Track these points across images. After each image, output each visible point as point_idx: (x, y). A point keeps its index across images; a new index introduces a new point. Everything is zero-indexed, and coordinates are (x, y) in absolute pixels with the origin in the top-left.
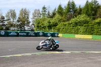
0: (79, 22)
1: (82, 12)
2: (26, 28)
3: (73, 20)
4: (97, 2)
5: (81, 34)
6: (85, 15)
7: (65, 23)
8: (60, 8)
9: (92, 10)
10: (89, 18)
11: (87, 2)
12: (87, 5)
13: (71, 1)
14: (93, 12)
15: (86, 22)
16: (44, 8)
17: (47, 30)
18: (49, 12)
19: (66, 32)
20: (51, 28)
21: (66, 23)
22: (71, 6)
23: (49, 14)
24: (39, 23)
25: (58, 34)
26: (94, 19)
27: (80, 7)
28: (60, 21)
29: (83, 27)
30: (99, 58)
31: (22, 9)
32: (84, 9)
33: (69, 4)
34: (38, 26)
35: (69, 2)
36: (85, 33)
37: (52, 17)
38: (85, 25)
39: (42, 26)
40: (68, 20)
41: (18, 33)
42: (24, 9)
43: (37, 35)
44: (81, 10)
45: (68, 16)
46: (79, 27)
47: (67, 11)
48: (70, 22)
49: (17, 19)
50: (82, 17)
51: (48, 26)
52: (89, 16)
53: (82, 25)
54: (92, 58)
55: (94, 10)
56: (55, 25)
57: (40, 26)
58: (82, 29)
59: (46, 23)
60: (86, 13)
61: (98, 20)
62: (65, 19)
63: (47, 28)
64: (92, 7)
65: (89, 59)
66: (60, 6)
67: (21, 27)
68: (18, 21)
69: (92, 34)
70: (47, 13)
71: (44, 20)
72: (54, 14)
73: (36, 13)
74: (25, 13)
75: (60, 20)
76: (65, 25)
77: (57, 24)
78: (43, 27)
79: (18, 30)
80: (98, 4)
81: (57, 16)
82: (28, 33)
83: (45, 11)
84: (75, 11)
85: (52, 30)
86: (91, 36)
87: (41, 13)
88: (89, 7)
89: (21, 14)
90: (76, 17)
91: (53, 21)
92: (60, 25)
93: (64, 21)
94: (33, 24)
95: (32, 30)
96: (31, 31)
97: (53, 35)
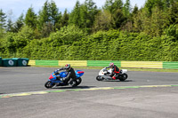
0: (65, 38)
1: (69, 21)
3: (53, 35)
4: (93, 3)
5: (68, 59)
6: (74, 26)
7: (40, 41)
8: (31, 13)
9: (86, 17)
10: (81, 32)
11: (78, 3)
12: (78, 8)
13: (50, 1)
14: (88, 21)
15: (76, 38)
16: (1, 14)
17: (8, 54)
18: (10, 22)
19: (41, 58)
20: (15, 51)
21: (43, 40)
22: (50, 11)
25: (27, 61)
26: (90, 32)
28: (30, 37)
29: (72, 47)
30: (96, 99)
32: (73, 16)
33: (45, 8)
35: (46, 4)
36: (75, 57)
37: (15, 31)
38: (75, 43)
40: (45, 36)
44: (67, 17)
45: (46, 28)
46: (65, 46)
47: (42, 19)
48: (50, 39)
50: (71, 30)
51: (10, 48)
53: (71, 44)
54: (84, 99)
55: (90, 18)
56: (23, 44)
58: (70, 49)
60: (77, 23)
62: (39, 34)
64: (85, 13)
65: (79, 102)
66: (30, 11)
69: (87, 58)
70: (7, 23)
71: (1, 36)
72: (20, 25)
75: (31, 35)
76: (41, 44)
80: (96, 7)
81: (25, 28)
83: (2, 20)
84: (57, 20)
85: (17, 54)
88: (81, 13)
90: (59, 29)
91: (17, 37)
92: (31, 45)
93: (37, 38)
97: (18, 63)
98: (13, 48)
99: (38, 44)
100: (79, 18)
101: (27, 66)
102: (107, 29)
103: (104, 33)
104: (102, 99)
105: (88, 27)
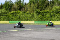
0: (1, 13)
1: (3, 7)
4: (11, 1)
10: (7, 11)
11: (6, 1)
12: (6, 3)
14: (9, 7)
15: (6, 13)
26: (10, 11)
29: (4, 16)
32: (4, 5)
36: (5, 20)
46: (2, 16)
50: (3, 10)
52: (7, 9)
54: (8, 34)
61: (12, 12)
80: (12, 3)
86: (9, 21)
100: (6, 6)
102: (16, 10)
103: (15, 12)
104: (14, 34)
105: (9, 9)
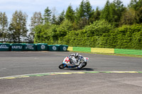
0: (97, 30)
1: (100, 16)
2: (22, 39)
3: (88, 28)
4: (121, 2)
5: (99, 47)
6: (104, 21)
7: (77, 32)
8: (70, 10)
9: (114, 14)
10: (110, 25)
11: (108, 2)
12: (108, 6)
13: (85, 1)
14: (116, 17)
15: (106, 30)
16: (47, 11)
17: (52, 41)
18: (54, 17)
19: (78, 45)
20: (57, 39)
21: (79, 31)
22: (86, 8)
23: (54, 19)
24: (40, 32)
25: (67, 47)
26: (117, 26)
27: (97, 9)
29: (101, 38)
30: (124, 80)
31: (16, 13)
32: (103, 12)
33: (82, 6)
34: (39, 37)
35: (82, 3)
36: (104, 45)
37: (58, 24)
38: (104, 34)
39: (45, 36)
40: (81, 28)
41: (11, 47)
42: (19, 11)
43: (37, 48)
44: (98, 13)
45: (82, 22)
46: (97, 37)
47: (79, 15)
48: (84, 31)
49: (9, 26)
50: (101, 24)
51: (53, 37)
52: (110, 21)
53: (101, 35)
54: (114, 80)
55: (117, 14)
56: (63, 34)
57: (42, 36)
58: (100, 39)
59: (50, 32)
60: (107, 18)
61: (122, 28)
62: (76, 27)
63: (51, 38)
64: (114, 10)
65: (111, 81)
66: (70, 8)
67: (14, 38)
68: (10, 29)
69: (114, 47)
70: (51, 17)
71: (47, 27)
72: (61, 19)
73: (37, 17)
74: (20, 17)
75: (70, 27)
76: (77, 35)
77: (66, 33)
78: (46, 38)
79: (10, 42)
80: (123, 5)
81: (66, 21)
82: (24, 46)
83: (48, 15)
84: (91, 15)
85: (59, 42)
86: (113, 49)
87: (43, 18)
88: (111, 10)
89: (15, 19)
90: (92, 23)
91: (59, 29)
92: (70, 35)
93: (75, 29)
94: (32, 34)
95: (31, 42)
96: (29, 43)
97: (60, 49)
98: (56, 37)
99: (75, 34)
100: (108, 14)
101: (67, 51)
102: (131, 24)
103: (128, 26)
104: (129, 81)
105: (116, 21)
